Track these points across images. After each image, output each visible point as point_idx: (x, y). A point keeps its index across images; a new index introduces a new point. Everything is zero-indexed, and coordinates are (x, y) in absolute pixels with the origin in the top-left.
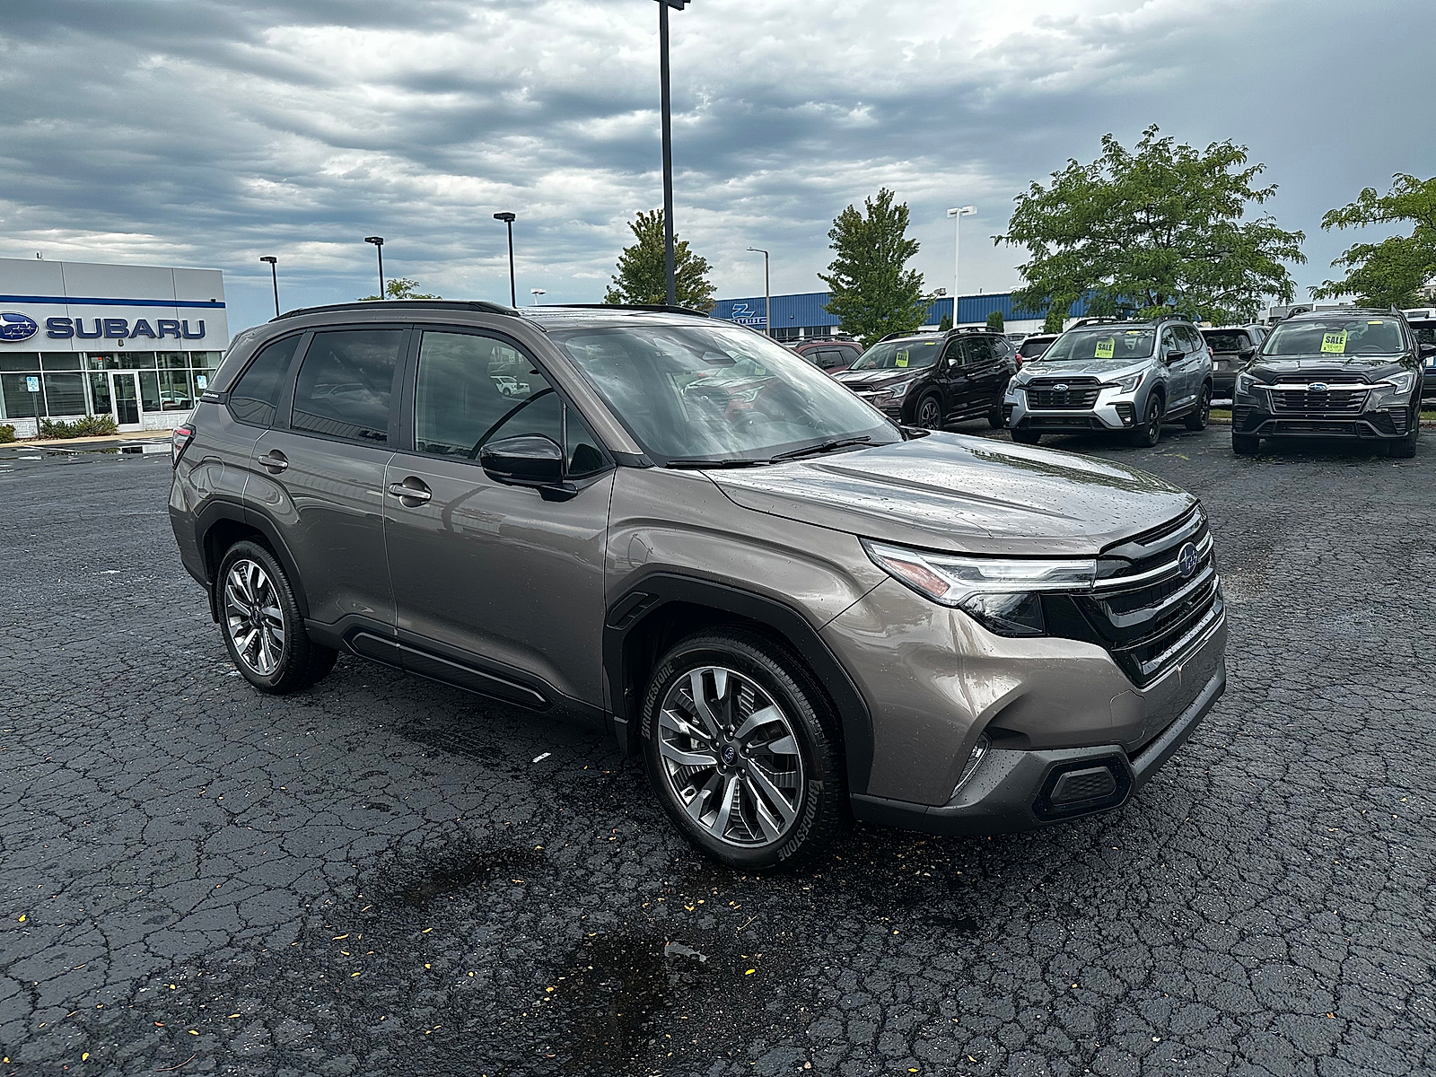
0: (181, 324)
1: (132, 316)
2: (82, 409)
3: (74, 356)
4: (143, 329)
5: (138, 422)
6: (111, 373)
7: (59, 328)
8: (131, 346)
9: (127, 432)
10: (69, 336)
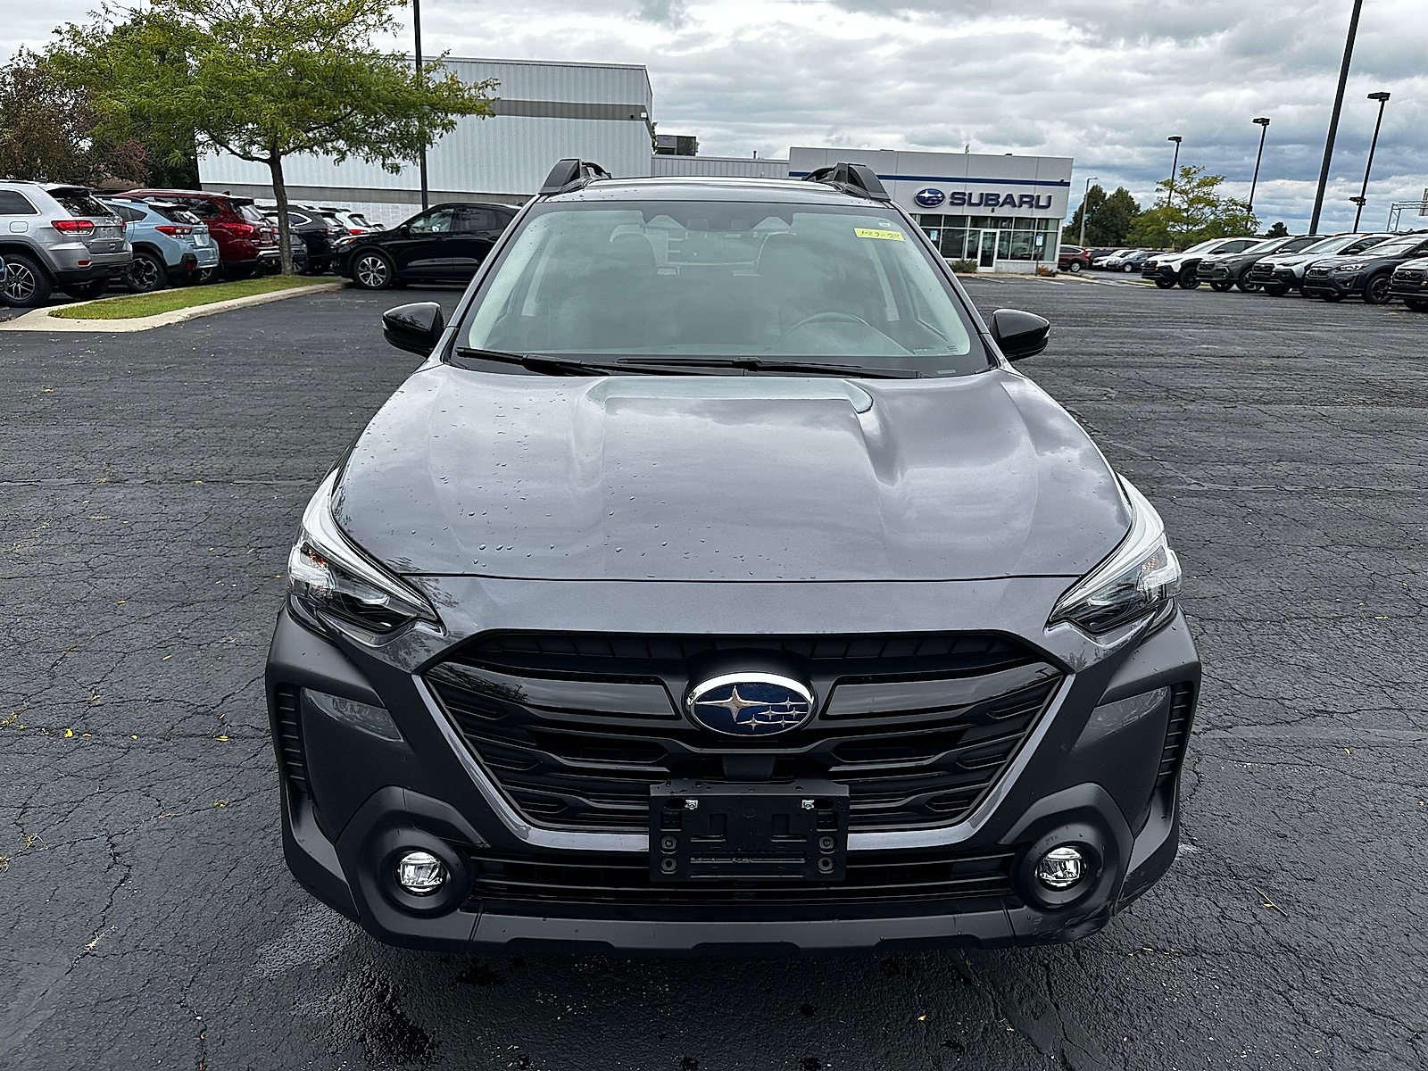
0: (1035, 198)
2: (960, 254)
3: (963, 218)
5: (991, 265)
6: (983, 231)
7: (958, 199)
8: (999, 212)
9: (983, 272)
10: (963, 204)
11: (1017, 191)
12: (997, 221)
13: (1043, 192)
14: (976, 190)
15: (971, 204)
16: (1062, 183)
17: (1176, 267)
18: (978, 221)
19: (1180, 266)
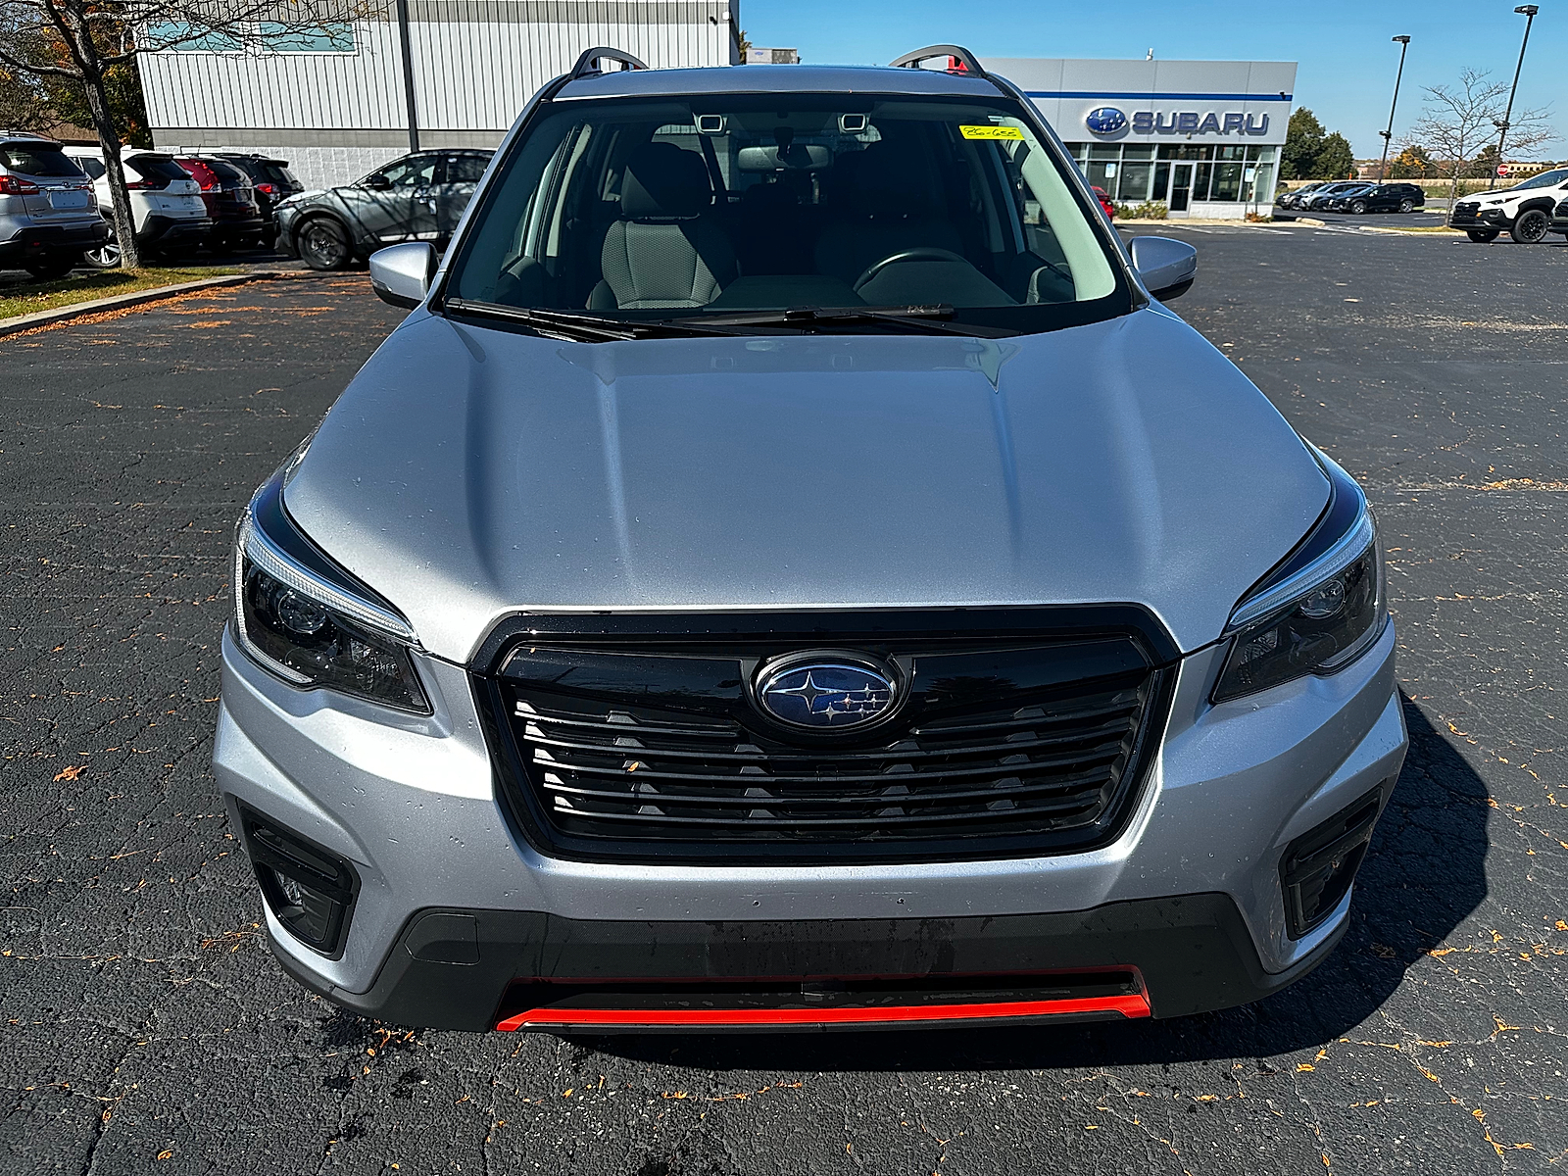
0: (1246, 117)
1: (1202, 110)
2: (1143, 196)
3: (1149, 147)
4: (1211, 123)
5: (1185, 209)
6: (1174, 163)
7: (1144, 122)
8: (1197, 139)
9: (1175, 219)
10: (1149, 129)
11: (1222, 110)
13: (1256, 111)
14: (1169, 110)
15: (1159, 129)
16: (1283, 97)
17: (1511, 211)
18: (1166, 150)
19: (1517, 210)
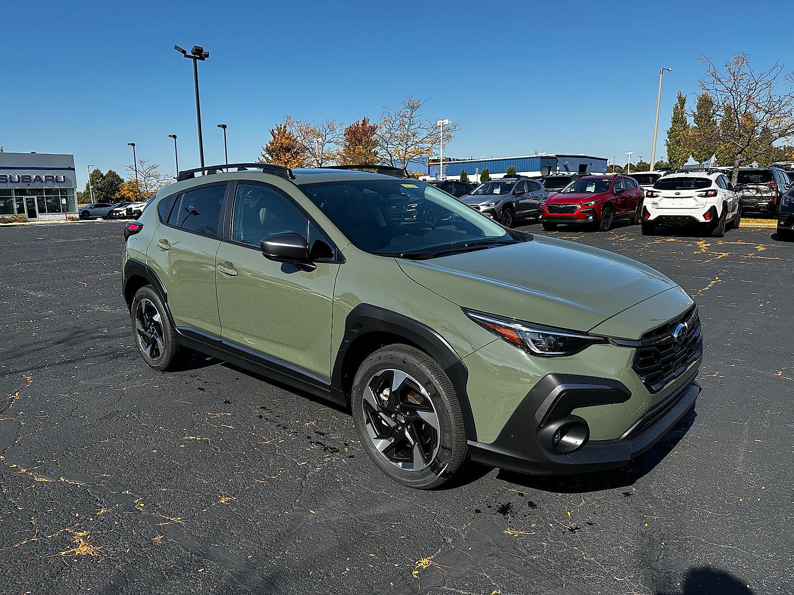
0: (55, 177)
1: (33, 174)
2: (13, 212)
3: (9, 190)
4: (38, 179)
5: (36, 217)
6: (24, 197)
7: (2, 179)
8: (33, 186)
9: (32, 221)
10: (7, 182)
11: (42, 174)
12: (34, 192)
13: (59, 174)
14: (15, 174)
15: (11, 182)
16: (70, 169)
18: (20, 192)
